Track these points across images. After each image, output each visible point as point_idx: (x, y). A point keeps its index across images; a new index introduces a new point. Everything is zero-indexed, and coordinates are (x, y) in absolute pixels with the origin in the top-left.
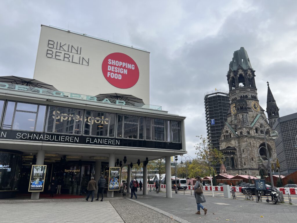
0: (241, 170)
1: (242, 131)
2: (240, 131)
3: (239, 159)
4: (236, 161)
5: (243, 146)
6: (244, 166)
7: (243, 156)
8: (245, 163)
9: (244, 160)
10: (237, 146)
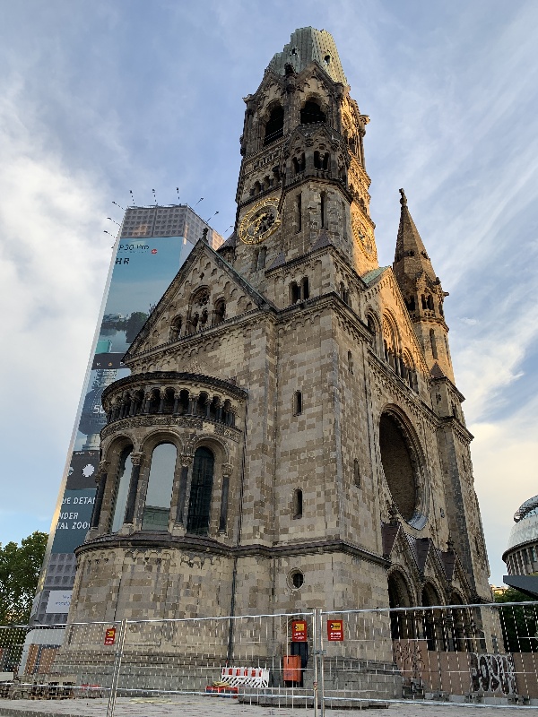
0: (261, 552)
1: (305, 281)
2: (289, 280)
3: (256, 466)
4: (226, 483)
5: (305, 368)
6: (284, 521)
7: (293, 440)
8: (299, 494)
9: (294, 475)
10: (252, 370)
